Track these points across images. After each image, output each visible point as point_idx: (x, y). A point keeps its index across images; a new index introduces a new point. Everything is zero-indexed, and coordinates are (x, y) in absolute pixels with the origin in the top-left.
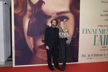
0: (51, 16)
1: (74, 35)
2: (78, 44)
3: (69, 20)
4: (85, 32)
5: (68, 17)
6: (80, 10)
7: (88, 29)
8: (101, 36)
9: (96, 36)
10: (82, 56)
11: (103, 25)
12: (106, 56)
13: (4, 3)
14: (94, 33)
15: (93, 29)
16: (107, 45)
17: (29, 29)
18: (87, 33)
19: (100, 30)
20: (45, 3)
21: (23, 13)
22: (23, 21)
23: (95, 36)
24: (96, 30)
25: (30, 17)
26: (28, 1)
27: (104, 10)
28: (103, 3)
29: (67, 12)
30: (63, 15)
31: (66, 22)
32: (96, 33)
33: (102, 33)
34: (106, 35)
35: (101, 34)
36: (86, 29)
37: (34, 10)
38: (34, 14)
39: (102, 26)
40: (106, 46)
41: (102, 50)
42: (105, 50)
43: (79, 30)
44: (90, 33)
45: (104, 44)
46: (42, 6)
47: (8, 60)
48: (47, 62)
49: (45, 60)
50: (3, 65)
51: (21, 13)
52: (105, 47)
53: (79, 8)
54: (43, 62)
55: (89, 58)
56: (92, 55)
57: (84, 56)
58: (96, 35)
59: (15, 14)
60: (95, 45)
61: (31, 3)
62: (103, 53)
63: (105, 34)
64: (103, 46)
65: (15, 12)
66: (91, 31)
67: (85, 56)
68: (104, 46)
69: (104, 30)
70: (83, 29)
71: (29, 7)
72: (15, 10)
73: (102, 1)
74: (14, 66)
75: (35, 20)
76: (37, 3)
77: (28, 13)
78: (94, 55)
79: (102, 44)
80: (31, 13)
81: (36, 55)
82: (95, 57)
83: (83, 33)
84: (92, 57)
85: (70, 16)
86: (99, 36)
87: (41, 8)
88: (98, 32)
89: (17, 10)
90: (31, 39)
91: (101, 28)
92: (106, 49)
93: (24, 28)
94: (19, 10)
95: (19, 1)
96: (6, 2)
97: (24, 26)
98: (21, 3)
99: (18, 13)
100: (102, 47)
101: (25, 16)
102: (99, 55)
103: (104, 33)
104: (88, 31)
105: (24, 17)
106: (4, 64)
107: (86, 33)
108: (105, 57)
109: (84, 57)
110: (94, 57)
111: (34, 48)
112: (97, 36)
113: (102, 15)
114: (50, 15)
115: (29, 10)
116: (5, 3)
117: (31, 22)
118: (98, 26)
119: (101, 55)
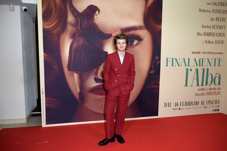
0: (111, 34)
1: (150, 69)
2: (158, 85)
3: (142, 43)
4: (170, 63)
5: (142, 37)
6: (161, 24)
7: (176, 59)
8: (197, 70)
9: (189, 70)
10: (165, 105)
11: (201, 51)
12: (206, 105)
13: (23, 9)
14: (186, 66)
15: (184, 59)
16: (206, 85)
17: (71, 58)
18: (174, 65)
19: (195, 59)
20: (100, 11)
21: (59, 28)
22: (61, 43)
23: (187, 70)
24: (189, 59)
25: (72, 35)
26: (68, 7)
27: (203, 26)
28: (202, 13)
29: (139, 28)
30: (132, 32)
31: (138, 46)
32: (189, 66)
33: (200, 66)
34: (205, 68)
35: (198, 67)
36: (173, 59)
37: (79, 23)
38: (81, 31)
39: (199, 53)
40: (204, 87)
41: (198, 95)
42: (203, 94)
43: (159, 59)
44: (179, 66)
45: (202, 85)
46: (95, 17)
47: (33, 115)
48: (103, 117)
49: (100, 114)
50: (24, 124)
51: (57, 28)
52: (203, 89)
53: (159, 21)
54: (96, 116)
55: (176, 109)
56: (182, 103)
57: (167, 105)
58: (189, 68)
59: (44, 30)
60: (186, 85)
61: (74, 11)
62: (199, 99)
63: (203, 68)
64: (200, 87)
65: (45, 27)
66: (181, 61)
67: (169, 105)
68: (203, 87)
69: (203, 59)
70: (167, 59)
71: (71, 18)
72: (45, 23)
73: (200, 10)
74: (44, 125)
75: (81, 41)
76: (85, 10)
77: (70, 29)
78: (184, 103)
79: (198, 85)
80: (74, 28)
81: (84, 105)
82: (187, 107)
83: (167, 66)
84: (181, 107)
85: (145, 34)
86: (194, 70)
87: (93, 19)
88: (192, 63)
89: (48, 23)
90: (76, 76)
91: (198, 57)
92: (205, 92)
93: (62, 55)
94: (52, 23)
95: (52, 6)
96: (27, 8)
97: (62, 54)
98: (56, 11)
99: (50, 29)
100: (199, 90)
101: (64, 34)
102: (193, 103)
103: (202, 66)
104: (174, 61)
105: (62, 37)
106: (25, 121)
107: (172, 66)
108: (203, 106)
109: (167, 108)
110: (184, 107)
111: (80, 93)
112: (191, 70)
113: (199, 34)
114: (109, 33)
115: (70, 24)
116: (25, 10)
117: (75, 46)
118: (192, 53)
119: (197, 103)
